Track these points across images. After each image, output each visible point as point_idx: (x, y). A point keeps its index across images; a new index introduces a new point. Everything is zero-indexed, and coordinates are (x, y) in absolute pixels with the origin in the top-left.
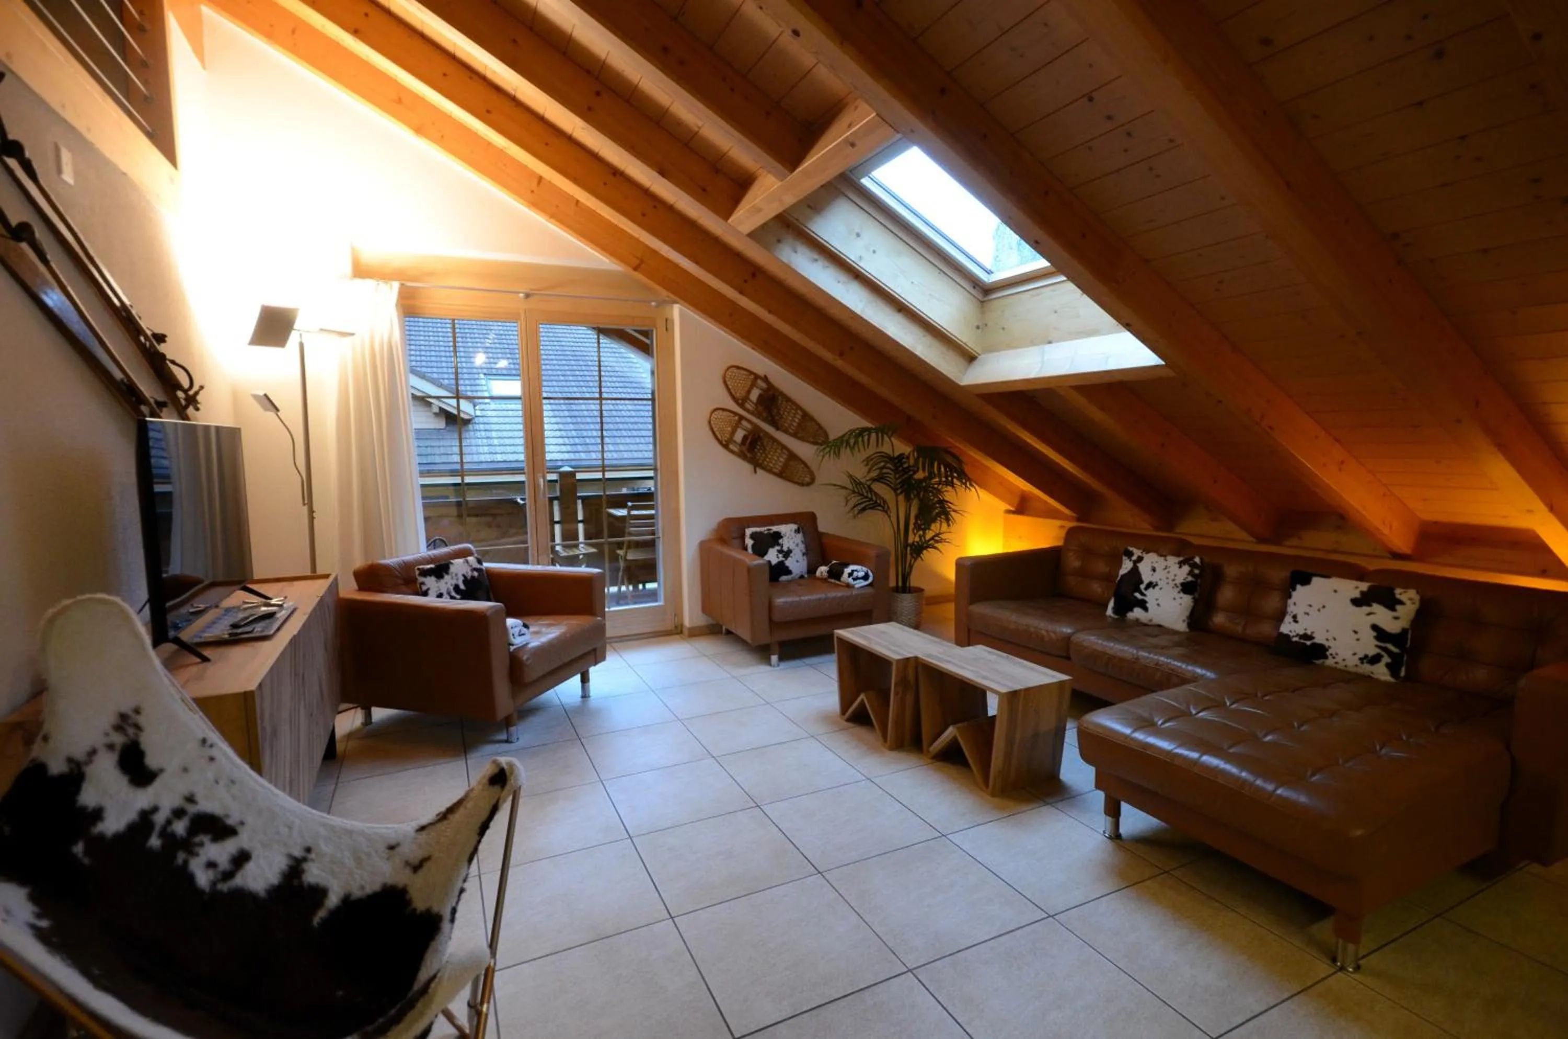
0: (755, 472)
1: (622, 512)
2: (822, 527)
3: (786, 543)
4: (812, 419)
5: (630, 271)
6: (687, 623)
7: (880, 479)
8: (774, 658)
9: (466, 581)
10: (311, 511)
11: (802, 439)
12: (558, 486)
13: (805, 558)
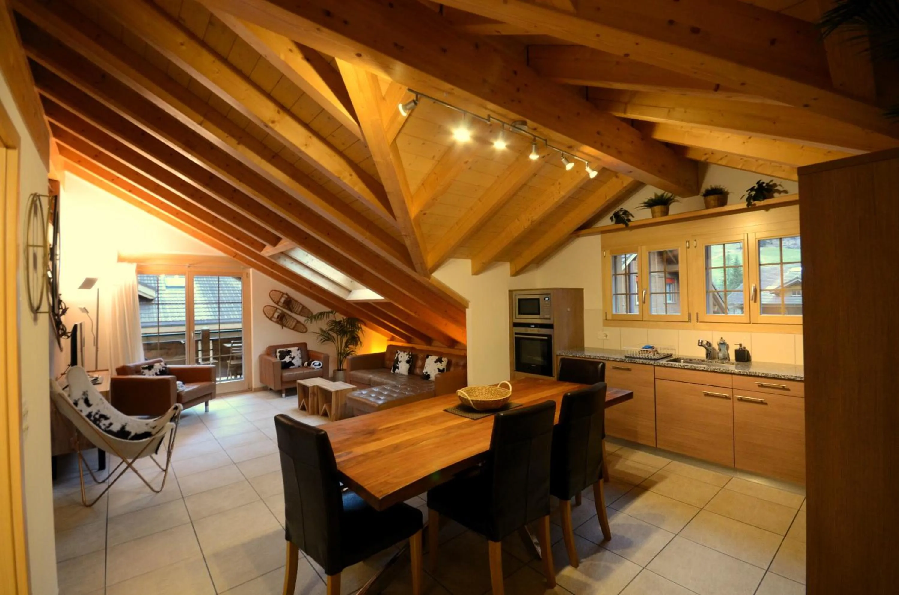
0: (282, 328)
1: (229, 345)
2: (309, 348)
3: (293, 354)
4: (306, 308)
5: (232, 258)
6: (254, 386)
7: (330, 330)
8: (284, 395)
9: (160, 371)
10: (97, 348)
11: (302, 316)
12: (201, 335)
13: (301, 359)
